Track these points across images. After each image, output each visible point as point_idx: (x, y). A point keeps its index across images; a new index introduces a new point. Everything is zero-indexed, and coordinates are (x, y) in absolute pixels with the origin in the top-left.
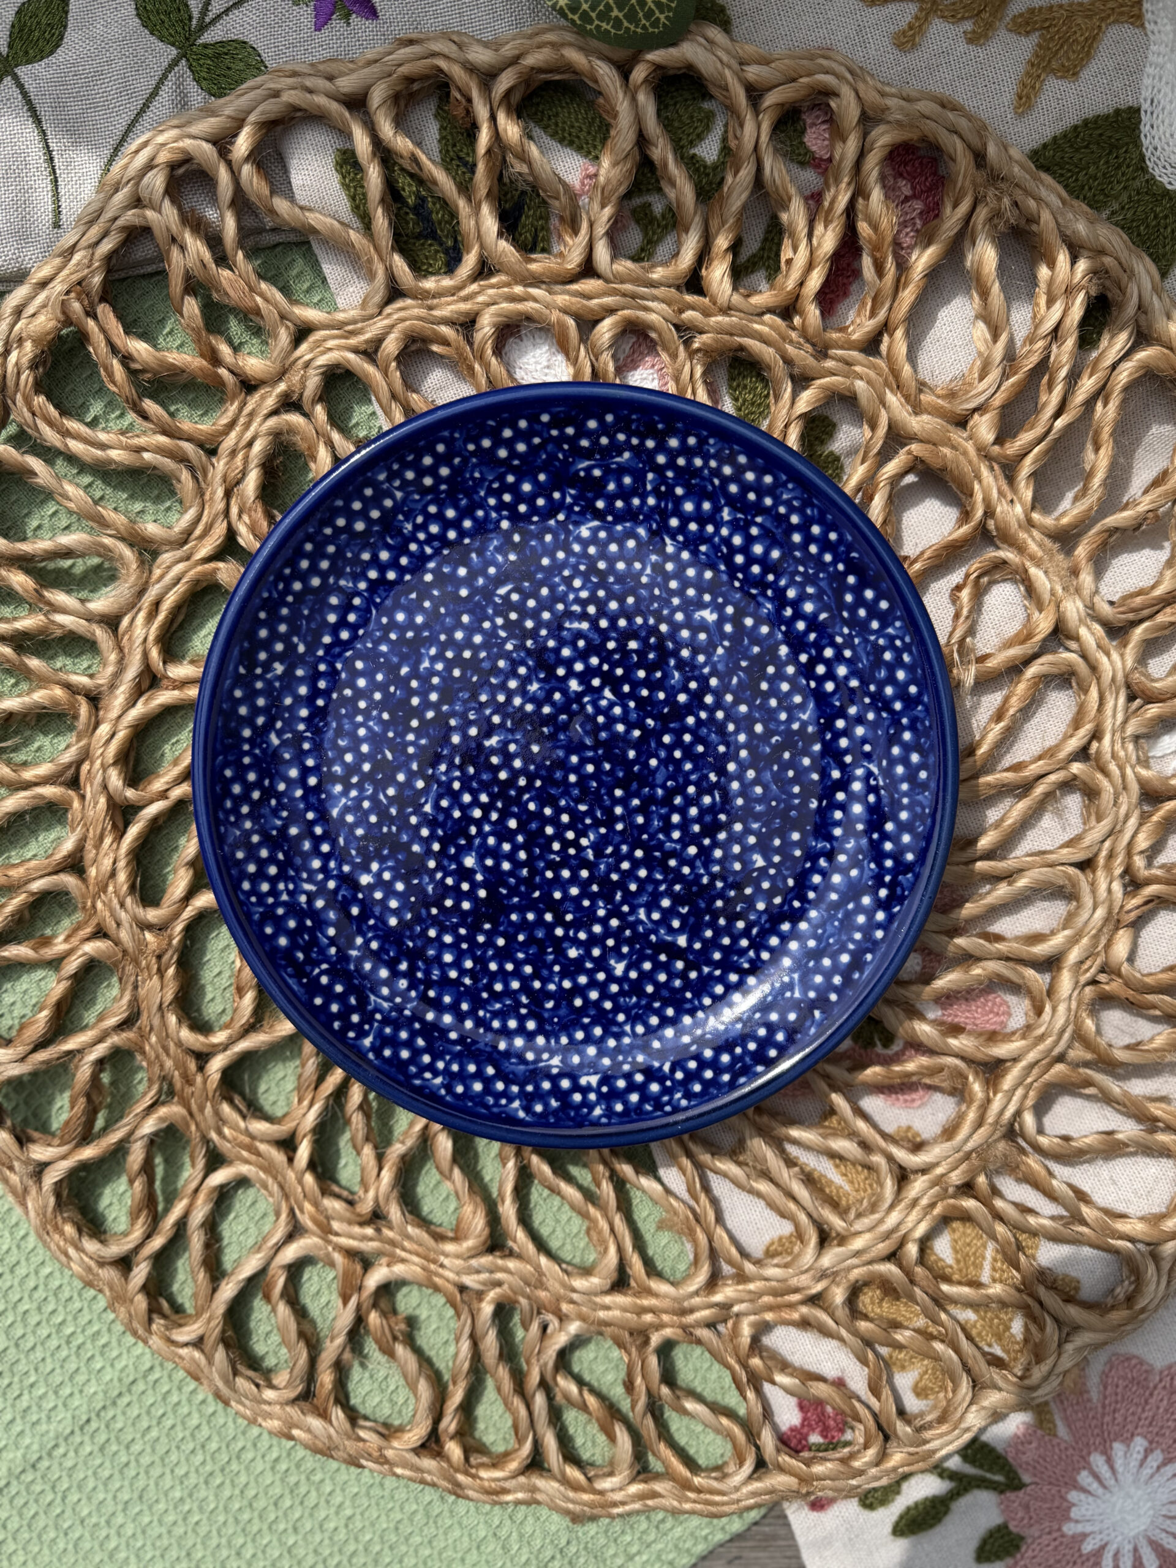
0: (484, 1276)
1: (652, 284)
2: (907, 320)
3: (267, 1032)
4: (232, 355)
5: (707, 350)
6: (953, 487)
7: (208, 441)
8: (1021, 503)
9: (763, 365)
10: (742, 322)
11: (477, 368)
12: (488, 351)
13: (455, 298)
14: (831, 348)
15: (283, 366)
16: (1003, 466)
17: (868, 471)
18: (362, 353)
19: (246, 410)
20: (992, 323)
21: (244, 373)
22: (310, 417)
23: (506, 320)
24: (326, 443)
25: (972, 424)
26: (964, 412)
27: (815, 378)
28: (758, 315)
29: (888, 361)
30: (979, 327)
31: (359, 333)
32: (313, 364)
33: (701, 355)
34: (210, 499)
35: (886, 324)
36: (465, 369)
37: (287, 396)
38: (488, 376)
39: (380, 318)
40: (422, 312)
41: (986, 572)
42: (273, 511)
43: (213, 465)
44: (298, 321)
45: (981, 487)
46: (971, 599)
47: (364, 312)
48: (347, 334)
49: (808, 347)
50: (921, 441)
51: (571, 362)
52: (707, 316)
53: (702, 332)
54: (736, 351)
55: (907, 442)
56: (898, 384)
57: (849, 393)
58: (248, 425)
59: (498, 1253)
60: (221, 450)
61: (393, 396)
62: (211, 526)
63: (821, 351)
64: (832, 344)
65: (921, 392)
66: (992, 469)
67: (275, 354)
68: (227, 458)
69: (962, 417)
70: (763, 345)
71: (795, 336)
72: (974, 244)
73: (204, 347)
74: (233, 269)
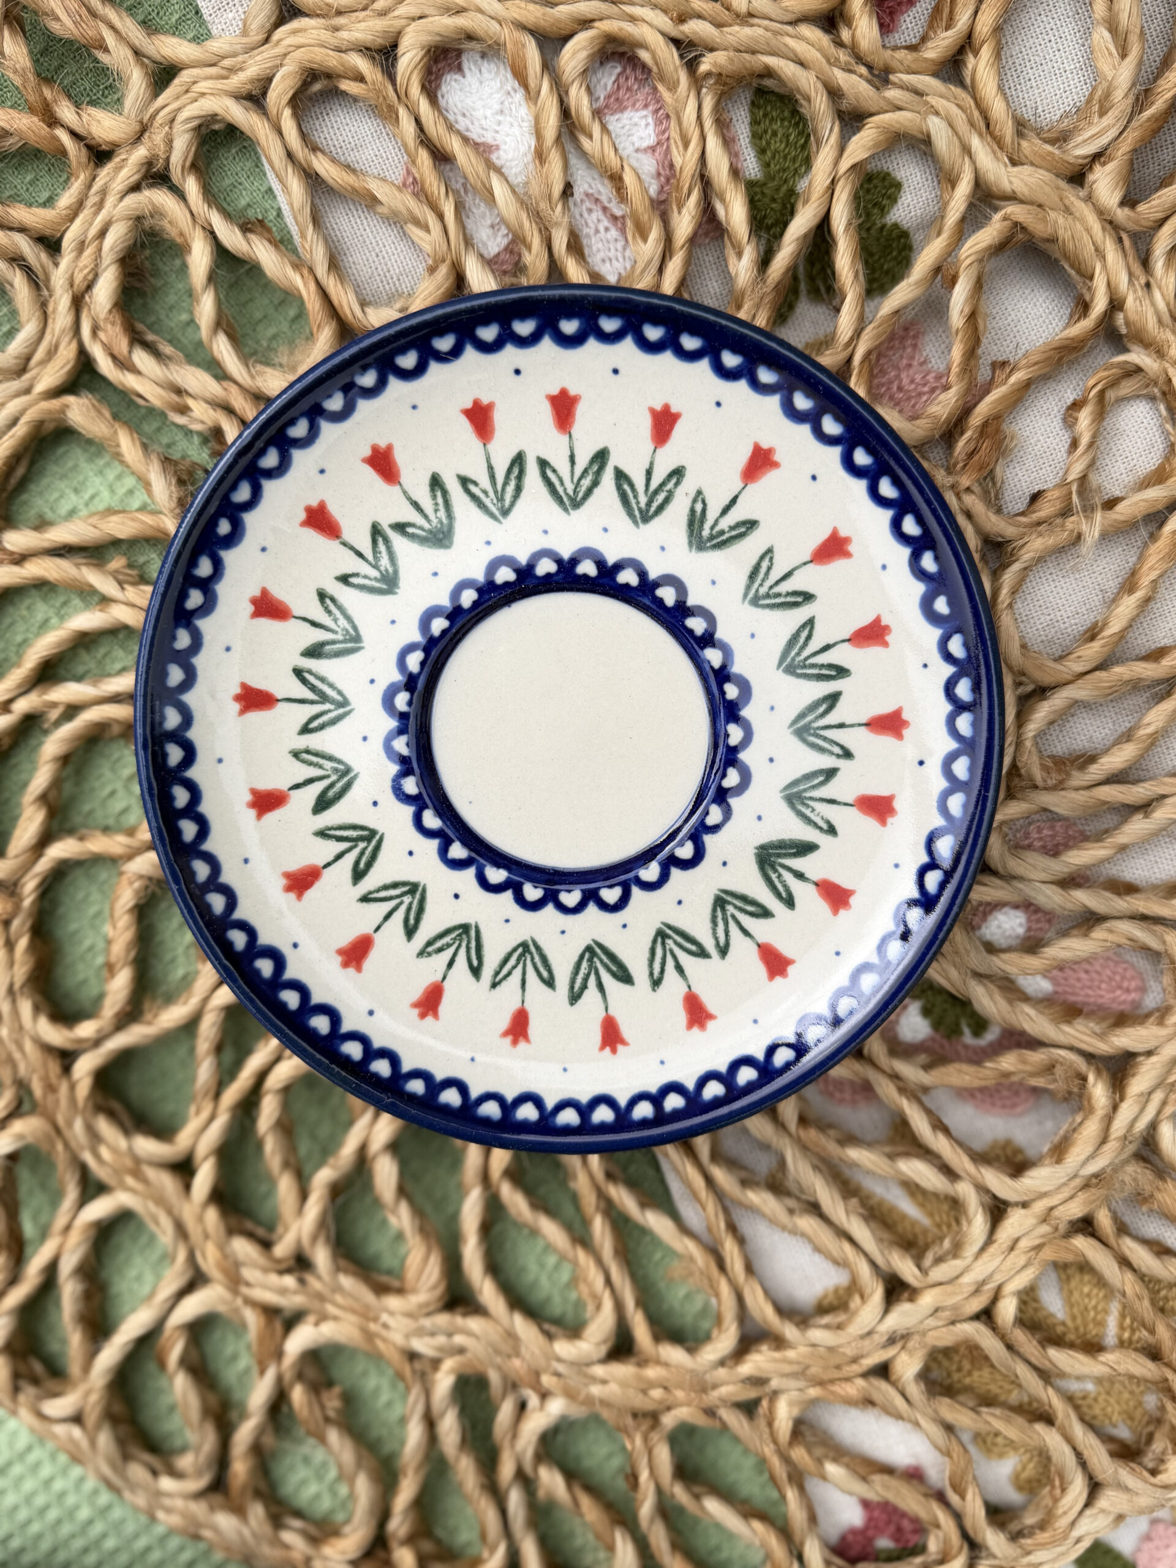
0: (441, 1340)
2: (998, 30)
3: (149, 1023)
4: (73, 109)
5: (720, 74)
6: (1067, 267)
7: (48, 232)
8: (1160, 288)
9: (798, 97)
10: (769, 34)
11: (402, 112)
12: (415, 90)
13: (368, 12)
14: (894, 72)
15: (141, 122)
16: (1135, 237)
17: (949, 245)
18: (244, 98)
19: (96, 187)
20: (1120, 28)
21: (90, 134)
22: (180, 194)
23: (438, 38)
24: (204, 228)
25: (1091, 177)
26: (1081, 161)
27: (872, 115)
28: (790, 23)
29: (973, 91)
30: (1102, 36)
31: (241, 69)
32: (181, 117)
33: (712, 82)
34: (54, 311)
35: (970, 35)
36: (387, 114)
37: (149, 163)
38: (418, 122)
39: (266, 46)
40: (326, 36)
41: (1114, 383)
42: (140, 327)
43: (56, 265)
44: (158, 58)
45: (1104, 266)
46: (1093, 421)
47: (245, 40)
48: (224, 72)
49: (863, 70)
50: (1022, 202)
51: (532, 96)
52: (719, 25)
53: (712, 50)
54: (761, 76)
55: (1002, 203)
56: (988, 126)
57: (919, 136)
58: (100, 206)
59: (460, 1310)
60: (65, 243)
61: (290, 155)
62: (57, 347)
63: (881, 76)
64: (895, 64)
65: (1020, 134)
66: (1120, 240)
67: (128, 103)
68: (73, 254)
69: (1077, 169)
70: (798, 67)
71: (843, 56)
73: (32, 97)
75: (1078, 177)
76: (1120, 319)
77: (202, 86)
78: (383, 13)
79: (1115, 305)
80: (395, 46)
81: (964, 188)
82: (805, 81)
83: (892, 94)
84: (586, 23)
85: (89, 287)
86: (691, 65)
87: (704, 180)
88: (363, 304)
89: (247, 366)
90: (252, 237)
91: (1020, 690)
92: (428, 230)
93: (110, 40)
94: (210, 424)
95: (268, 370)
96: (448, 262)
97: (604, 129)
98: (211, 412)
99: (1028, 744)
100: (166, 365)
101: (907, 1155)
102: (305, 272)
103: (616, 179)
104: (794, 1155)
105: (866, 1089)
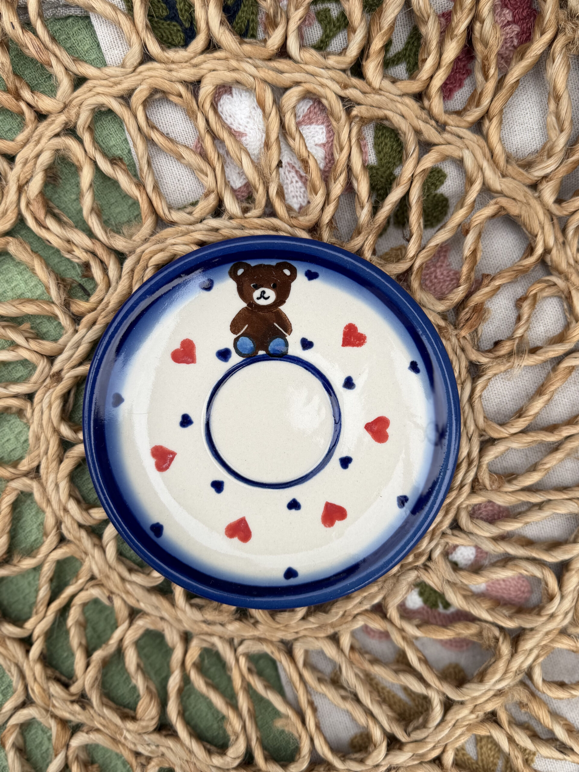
0: (153, 748)
1: (327, 68)
2: (501, 111)
3: (15, 566)
4: (30, 93)
5: (362, 118)
6: (524, 229)
7: (9, 152)
8: (569, 245)
9: (400, 132)
10: (388, 100)
11: (200, 116)
12: (207, 106)
13: (188, 64)
14: (449, 125)
15: (65, 103)
16: (560, 218)
17: (467, 213)
18: (119, 97)
19: (37, 133)
20: (561, 117)
21: (37, 105)
22: (80, 141)
23: (222, 82)
24: (91, 159)
25: (541, 187)
26: (536, 179)
27: (435, 145)
28: (400, 96)
29: (486, 138)
30: (552, 119)
31: (119, 83)
32: (86, 103)
33: (358, 120)
34: (8, 192)
35: (487, 112)
36: (191, 115)
37: (66, 124)
38: (207, 121)
39: (134, 74)
40: (165, 73)
41: (542, 290)
42: (51, 204)
43: (12, 169)
44: (77, 72)
45: (543, 232)
46: (530, 308)
47: (123, 70)
48: (111, 84)
49: (433, 123)
50: (505, 196)
51: (266, 116)
52: (364, 93)
53: (359, 104)
54: (382, 119)
55: (496, 195)
56: (492, 156)
57: (458, 158)
58: (38, 142)
59: (164, 733)
60: (18, 159)
61: (140, 129)
62: (7, 210)
63: (442, 127)
64: (450, 121)
65: (507, 162)
66: (552, 220)
67: (59, 93)
68: (21, 165)
69: (534, 182)
70: (401, 118)
71: (424, 115)
72: (554, 62)
73: (10, 85)
74: (34, 32)
75: (534, 186)
76: (548, 258)
77: (99, 90)
78: (195, 66)
79: (547, 251)
80: (199, 82)
81: (477, 187)
82: (403, 125)
83: (447, 136)
84: (298, 83)
85: (27, 182)
86: (348, 111)
87: (349, 169)
88: (170, 208)
89: (106, 232)
90: (115, 166)
91: (482, 438)
92: (207, 175)
93: (54, 61)
94: (84, 260)
95: (117, 236)
96: (215, 192)
97: (301, 135)
98: (85, 254)
99: (484, 466)
100: (63, 227)
101: (404, 671)
102: (142, 189)
103: (305, 162)
104: (346, 666)
105: (386, 635)
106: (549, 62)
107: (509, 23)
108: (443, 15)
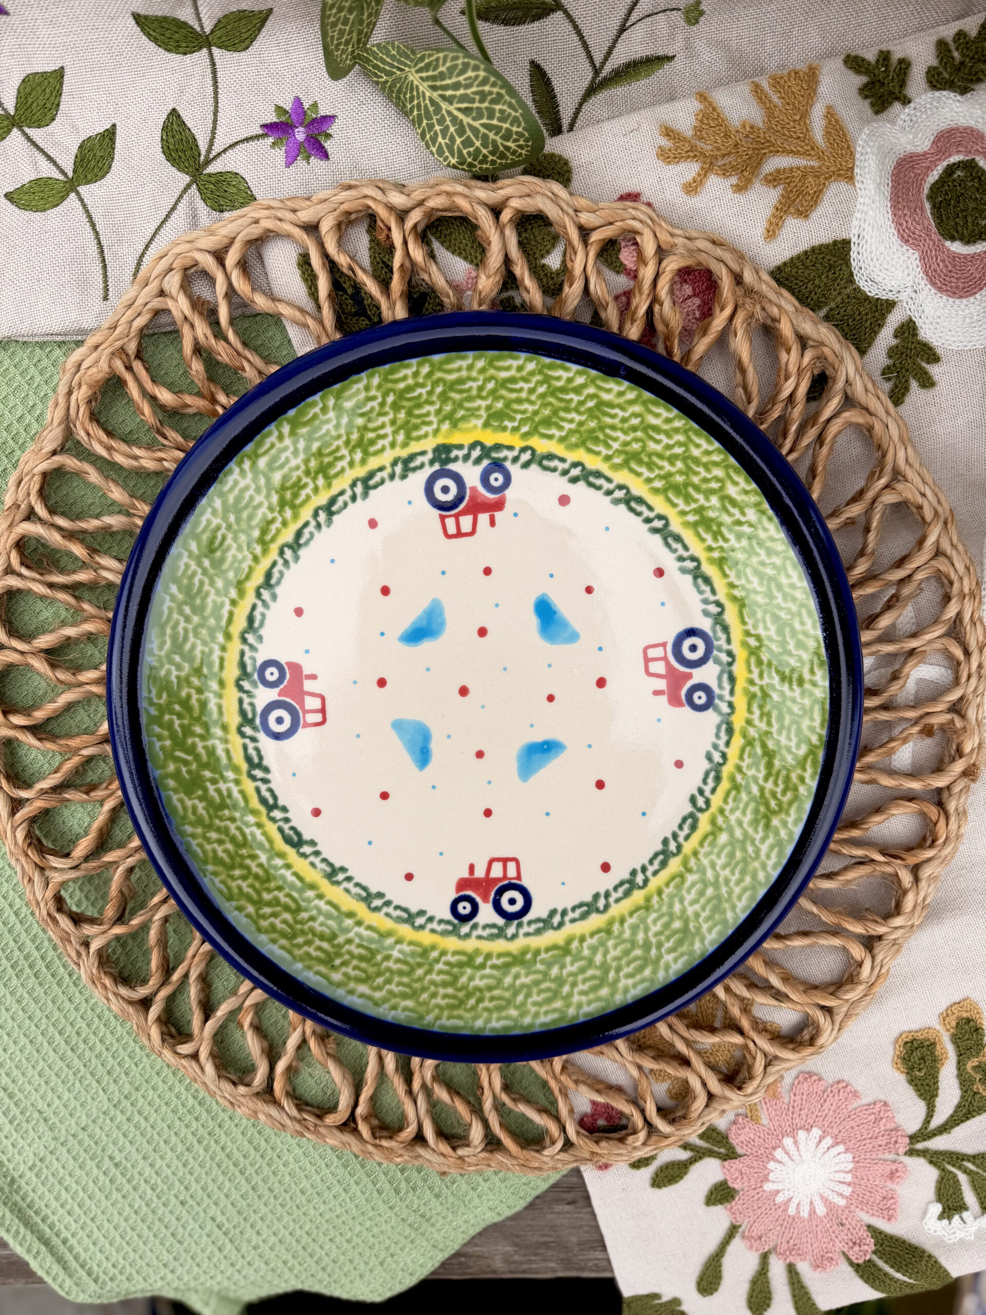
72: (736, 335)
73: (205, 392)
74: (226, 340)
93: (246, 366)
106: (731, 336)
107: (689, 297)
108: (624, 293)
